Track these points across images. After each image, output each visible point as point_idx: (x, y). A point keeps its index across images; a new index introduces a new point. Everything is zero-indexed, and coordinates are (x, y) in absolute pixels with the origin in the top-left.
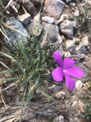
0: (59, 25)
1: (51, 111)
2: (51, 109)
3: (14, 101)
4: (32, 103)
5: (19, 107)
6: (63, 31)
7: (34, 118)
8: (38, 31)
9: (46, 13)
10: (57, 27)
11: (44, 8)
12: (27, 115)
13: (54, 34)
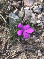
0: (32, 9)
1: (32, 48)
2: (32, 47)
3: (16, 44)
4: (23, 45)
5: (18, 47)
6: (35, 11)
7: (25, 51)
8: (22, 15)
9: (26, 6)
10: (31, 10)
11: (24, 4)
12: (21, 50)
13: (29, 14)
